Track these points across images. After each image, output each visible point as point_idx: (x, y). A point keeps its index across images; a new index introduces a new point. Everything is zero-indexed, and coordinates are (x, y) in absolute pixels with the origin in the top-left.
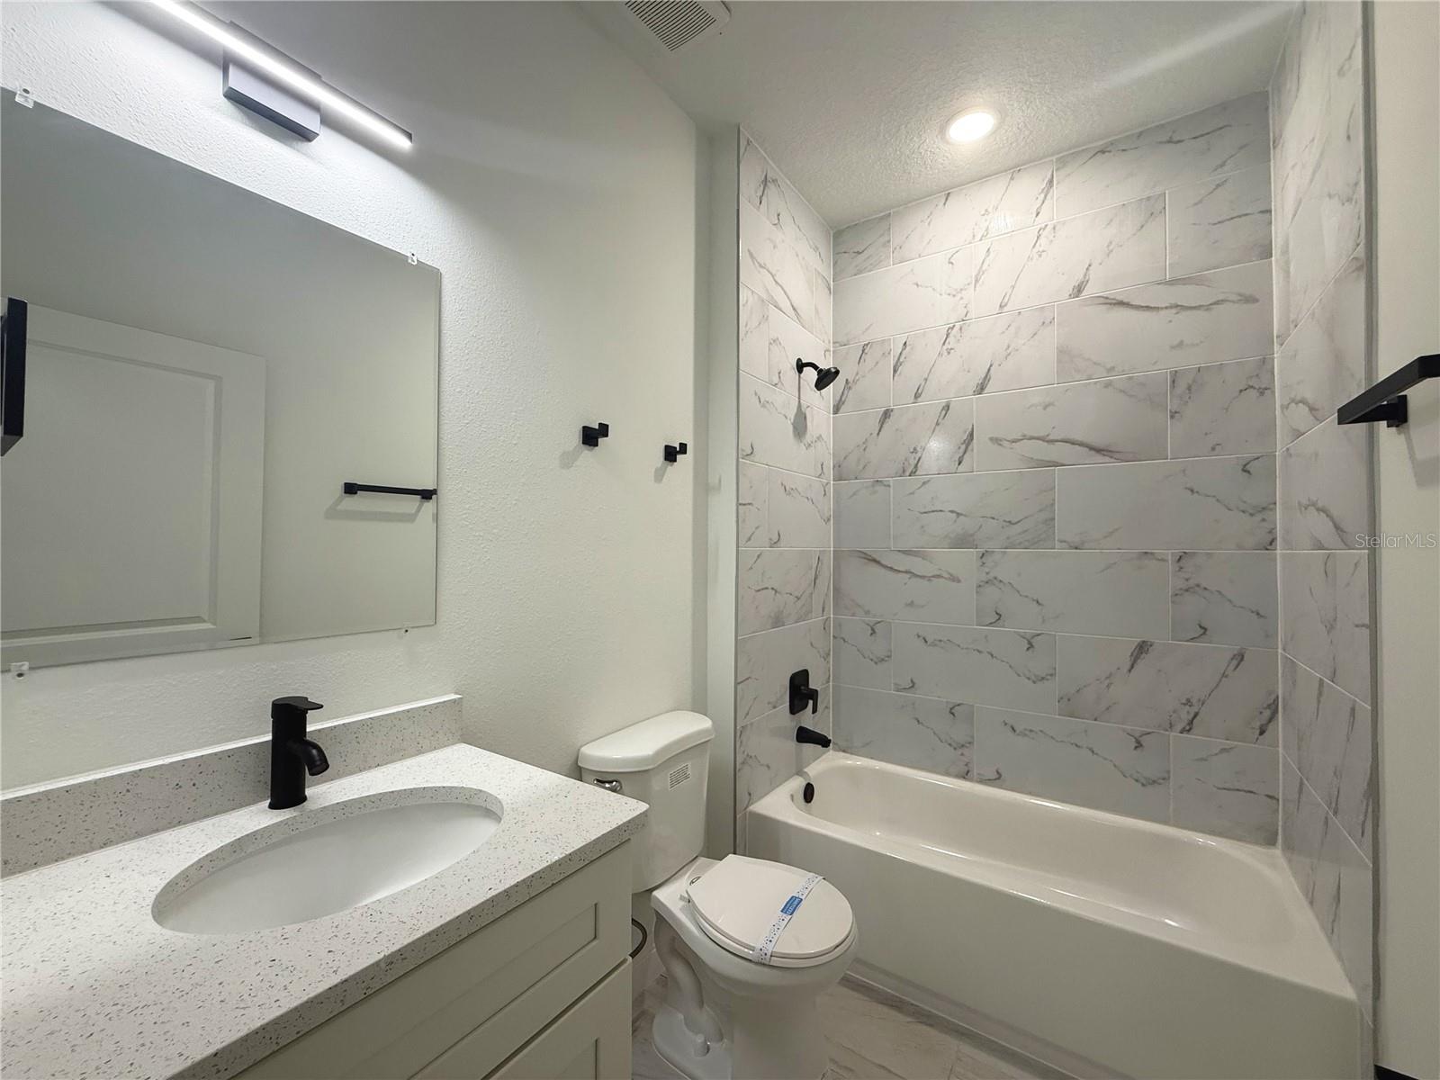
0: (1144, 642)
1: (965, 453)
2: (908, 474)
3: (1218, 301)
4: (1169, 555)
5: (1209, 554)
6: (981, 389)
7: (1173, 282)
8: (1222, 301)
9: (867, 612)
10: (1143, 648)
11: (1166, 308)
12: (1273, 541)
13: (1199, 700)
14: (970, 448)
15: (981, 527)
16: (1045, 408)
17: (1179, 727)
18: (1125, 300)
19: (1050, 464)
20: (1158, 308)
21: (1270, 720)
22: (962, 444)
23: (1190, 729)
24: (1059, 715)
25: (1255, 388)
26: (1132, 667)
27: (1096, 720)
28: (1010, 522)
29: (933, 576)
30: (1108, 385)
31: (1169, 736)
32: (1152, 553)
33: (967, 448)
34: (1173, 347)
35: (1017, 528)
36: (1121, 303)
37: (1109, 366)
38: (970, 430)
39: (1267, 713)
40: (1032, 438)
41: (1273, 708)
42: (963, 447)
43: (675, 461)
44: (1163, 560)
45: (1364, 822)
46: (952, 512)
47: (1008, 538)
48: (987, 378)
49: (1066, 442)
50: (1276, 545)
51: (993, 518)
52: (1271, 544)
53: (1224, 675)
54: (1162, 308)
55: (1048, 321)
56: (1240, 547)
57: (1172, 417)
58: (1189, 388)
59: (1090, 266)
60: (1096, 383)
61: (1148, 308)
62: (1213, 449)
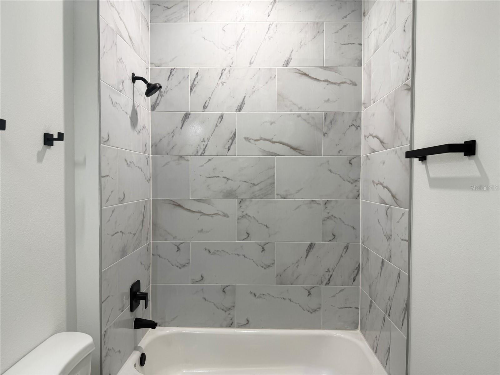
0: (312, 243)
1: (231, 144)
2: (199, 154)
3: (343, 82)
4: (322, 201)
5: (336, 201)
6: (240, 109)
7: (326, 69)
8: (344, 82)
9: (175, 238)
10: (311, 246)
11: (323, 81)
12: (359, 195)
13: (332, 269)
14: (234, 142)
15: (239, 186)
16: (271, 124)
17: (325, 283)
18: (307, 73)
19: (274, 154)
20: (320, 80)
21: (357, 275)
22: (230, 139)
23: (329, 283)
24: (276, 284)
25: (354, 126)
26: (307, 256)
27: (292, 284)
28: (254, 184)
29: (214, 214)
30: (299, 116)
31: (321, 287)
32: (315, 201)
33: (232, 142)
34: (325, 101)
35: (257, 188)
36: (305, 74)
37: (299, 106)
38: (234, 131)
39: (356, 271)
40: (265, 140)
41: (358, 269)
42: (231, 141)
43: (53, 145)
44: (319, 204)
45: (403, 320)
46: (224, 177)
47: (253, 193)
48: (243, 103)
49: (281, 143)
50: (360, 197)
51: (246, 182)
52: (358, 197)
53: (341, 256)
54: (322, 81)
55: (273, 77)
56: (348, 198)
57: (324, 135)
58: (331, 122)
59: (292, 51)
60: (294, 114)
61: (316, 79)
62: (339, 152)
